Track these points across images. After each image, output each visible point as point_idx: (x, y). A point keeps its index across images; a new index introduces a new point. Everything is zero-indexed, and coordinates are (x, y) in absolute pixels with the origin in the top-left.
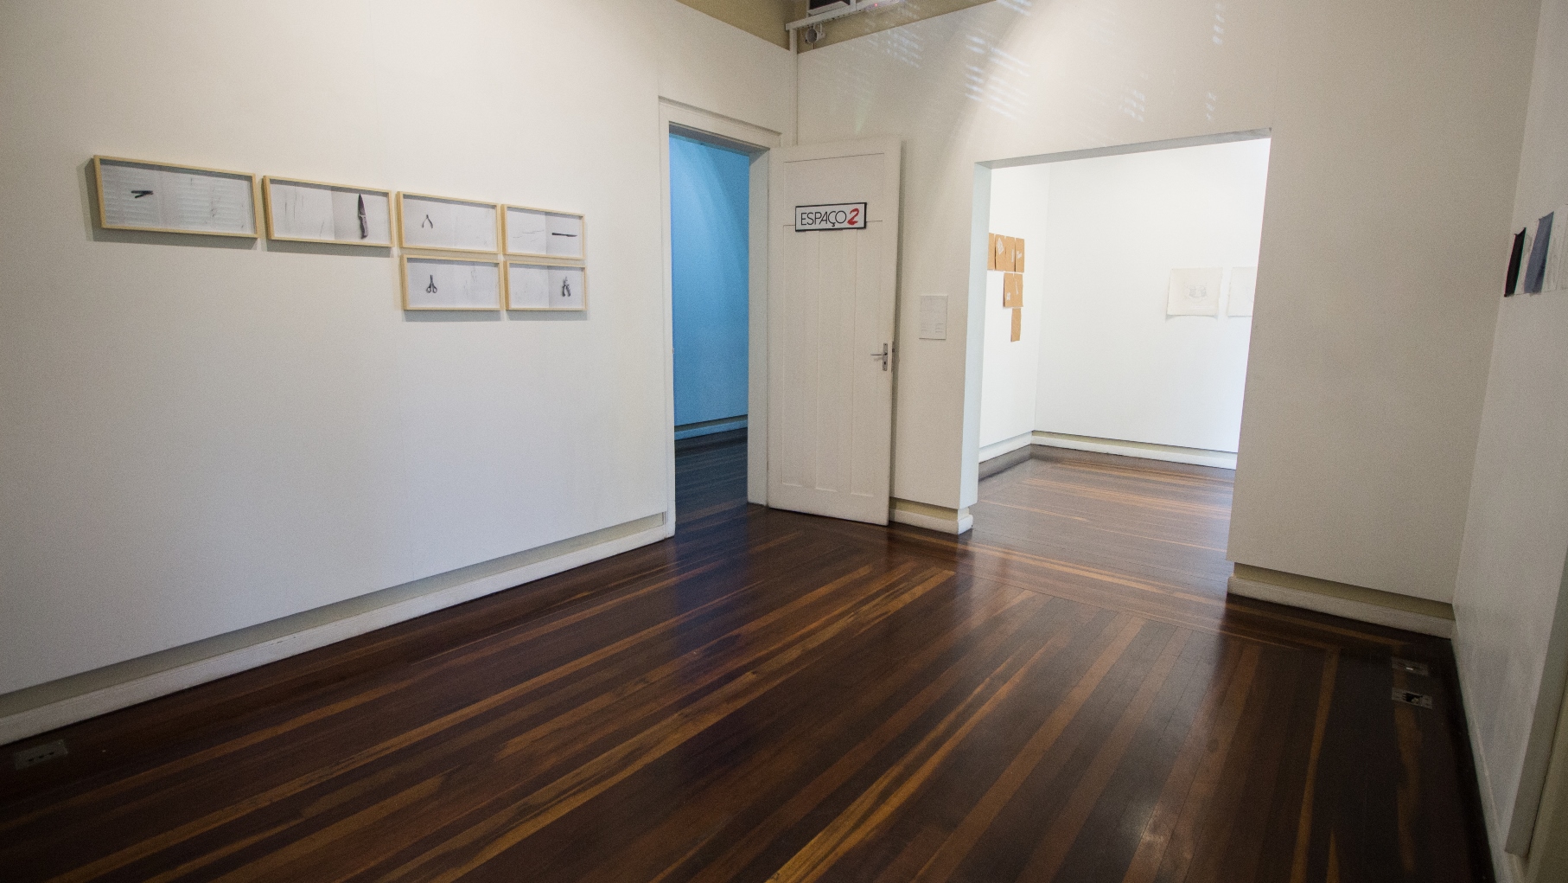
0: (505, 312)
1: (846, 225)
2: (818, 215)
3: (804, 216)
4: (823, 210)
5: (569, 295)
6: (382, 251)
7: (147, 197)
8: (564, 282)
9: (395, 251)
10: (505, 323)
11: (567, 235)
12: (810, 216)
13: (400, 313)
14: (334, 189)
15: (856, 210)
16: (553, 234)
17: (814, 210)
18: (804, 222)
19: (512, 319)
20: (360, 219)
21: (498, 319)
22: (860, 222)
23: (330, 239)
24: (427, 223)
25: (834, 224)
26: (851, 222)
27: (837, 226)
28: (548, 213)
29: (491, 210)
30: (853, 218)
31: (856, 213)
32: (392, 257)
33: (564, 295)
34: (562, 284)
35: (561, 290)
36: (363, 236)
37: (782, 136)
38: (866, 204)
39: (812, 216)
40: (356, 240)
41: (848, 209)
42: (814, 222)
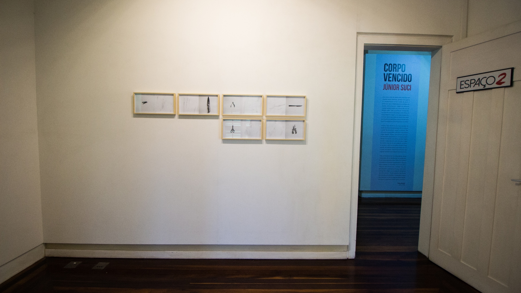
0: (265, 141)
1: (495, 85)
2: (473, 81)
3: (463, 83)
4: (476, 78)
5: (296, 133)
6: (216, 117)
7: (146, 103)
8: (294, 127)
9: (221, 117)
10: (264, 145)
11: (297, 106)
12: (467, 82)
13: (221, 141)
14: (200, 95)
15: (505, 74)
16: (289, 106)
17: (469, 78)
18: (462, 87)
19: (267, 143)
20: (208, 106)
21: (261, 143)
22: (507, 81)
23: (197, 113)
24: (233, 105)
25: (485, 86)
26: (499, 83)
27: (487, 87)
28: (287, 97)
29: (260, 98)
30: (501, 80)
31: (503, 76)
32: (220, 119)
33: (293, 133)
34: (293, 128)
35: (292, 131)
36: (209, 112)
37: (453, 38)
38: (512, 69)
39: (469, 83)
40: (207, 114)
41: (496, 74)
42: (470, 86)
